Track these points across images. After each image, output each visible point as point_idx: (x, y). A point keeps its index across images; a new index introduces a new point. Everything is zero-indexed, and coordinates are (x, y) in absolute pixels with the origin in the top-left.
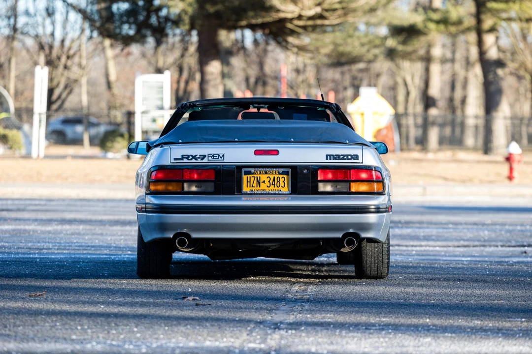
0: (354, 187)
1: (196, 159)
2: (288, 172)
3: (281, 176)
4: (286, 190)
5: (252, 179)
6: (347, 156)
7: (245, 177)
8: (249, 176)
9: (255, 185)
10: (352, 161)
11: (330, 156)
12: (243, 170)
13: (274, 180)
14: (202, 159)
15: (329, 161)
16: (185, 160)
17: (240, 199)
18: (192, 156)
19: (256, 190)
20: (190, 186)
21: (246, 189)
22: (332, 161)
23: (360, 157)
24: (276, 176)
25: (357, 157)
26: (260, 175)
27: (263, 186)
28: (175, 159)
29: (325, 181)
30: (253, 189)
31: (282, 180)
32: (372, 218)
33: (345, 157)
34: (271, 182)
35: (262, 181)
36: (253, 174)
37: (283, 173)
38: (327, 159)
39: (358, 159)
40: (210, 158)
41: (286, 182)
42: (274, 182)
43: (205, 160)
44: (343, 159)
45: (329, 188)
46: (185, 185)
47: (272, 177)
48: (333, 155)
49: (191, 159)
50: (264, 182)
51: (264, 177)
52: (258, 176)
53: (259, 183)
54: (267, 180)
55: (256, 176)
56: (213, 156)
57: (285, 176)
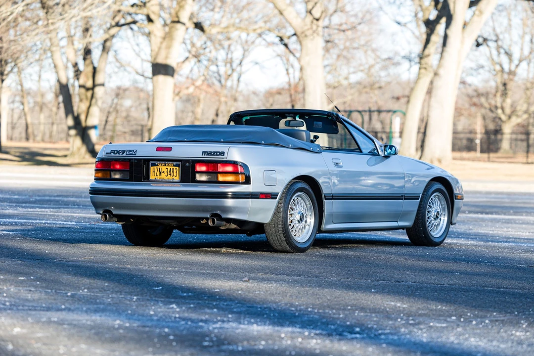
0: (221, 178)
1: (119, 154)
2: (179, 164)
3: (175, 168)
4: (177, 179)
5: (156, 169)
6: (217, 152)
7: (151, 168)
8: (154, 167)
9: (158, 174)
10: (220, 156)
11: (205, 152)
12: (151, 162)
13: (170, 171)
14: (123, 154)
15: (204, 156)
16: (112, 154)
17: (149, 185)
18: (117, 151)
19: (158, 178)
20: (115, 174)
21: (152, 177)
22: (206, 156)
23: (226, 154)
24: (172, 168)
25: (222, 153)
26: (162, 167)
27: (163, 175)
28: (107, 153)
29: (201, 172)
30: (157, 177)
31: (175, 171)
32: (230, 202)
33: (215, 153)
34: (168, 172)
35: (162, 171)
36: (157, 165)
37: (176, 165)
38: (202, 155)
39: (224, 155)
40: (128, 153)
41: (177, 172)
42: (170, 173)
43: (125, 155)
44: (213, 155)
45: (204, 178)
46: (112, 174)
47: (169, 168)
48: (207, 152)
49: (116, 154)
50: (164, 172)
51: (164, 168)
52: (160, 167)
53: (160, 173)
54: (166, 171)
55: (158, 167)
56: (130, 151)
57: (177, 168)
